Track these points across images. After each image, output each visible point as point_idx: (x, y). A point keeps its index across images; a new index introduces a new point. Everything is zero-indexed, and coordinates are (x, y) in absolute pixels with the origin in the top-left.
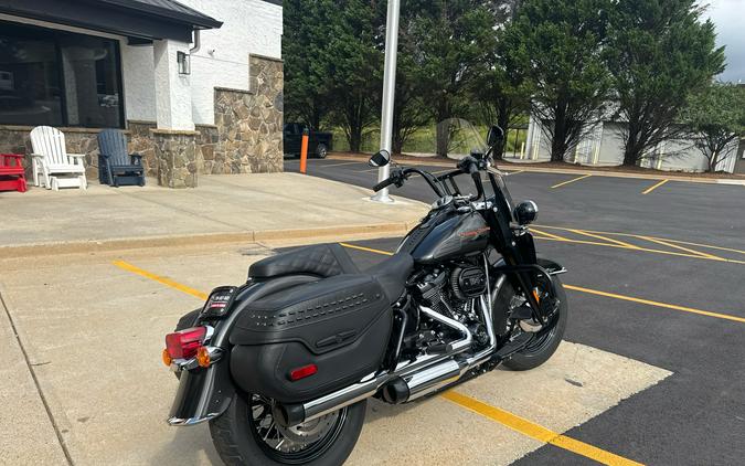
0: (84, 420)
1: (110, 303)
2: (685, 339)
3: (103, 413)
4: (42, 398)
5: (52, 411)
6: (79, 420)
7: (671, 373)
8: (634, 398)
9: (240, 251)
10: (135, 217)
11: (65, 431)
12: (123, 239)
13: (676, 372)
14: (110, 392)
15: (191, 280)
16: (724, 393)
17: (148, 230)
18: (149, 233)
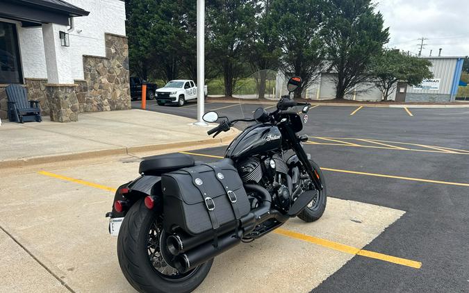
0: (72, 270)
1: (50, 198)
2: (404, 193)
3: (82, 264)
4: (36, 259)
5: (47, 266)
6: (69, 270)
7: (405, 212)
8: (391, 227)
9: (120, 160)
10: (44, 142)
11: (63, 277)
12: (42, 156)
13: (407, 211)
14: (80, 251)
15: (97, 180)
16: (436, 220)
17: (56, 150)
18: (58, 152)
